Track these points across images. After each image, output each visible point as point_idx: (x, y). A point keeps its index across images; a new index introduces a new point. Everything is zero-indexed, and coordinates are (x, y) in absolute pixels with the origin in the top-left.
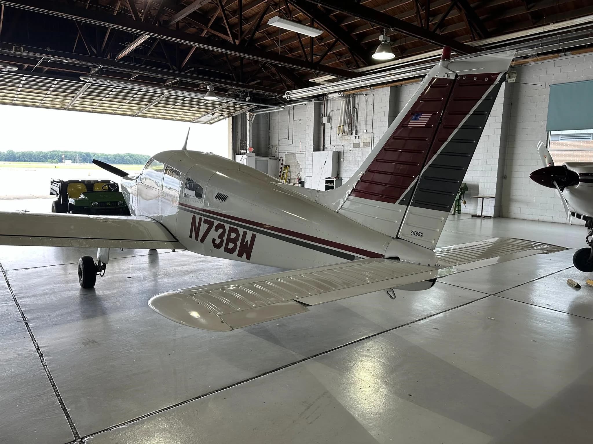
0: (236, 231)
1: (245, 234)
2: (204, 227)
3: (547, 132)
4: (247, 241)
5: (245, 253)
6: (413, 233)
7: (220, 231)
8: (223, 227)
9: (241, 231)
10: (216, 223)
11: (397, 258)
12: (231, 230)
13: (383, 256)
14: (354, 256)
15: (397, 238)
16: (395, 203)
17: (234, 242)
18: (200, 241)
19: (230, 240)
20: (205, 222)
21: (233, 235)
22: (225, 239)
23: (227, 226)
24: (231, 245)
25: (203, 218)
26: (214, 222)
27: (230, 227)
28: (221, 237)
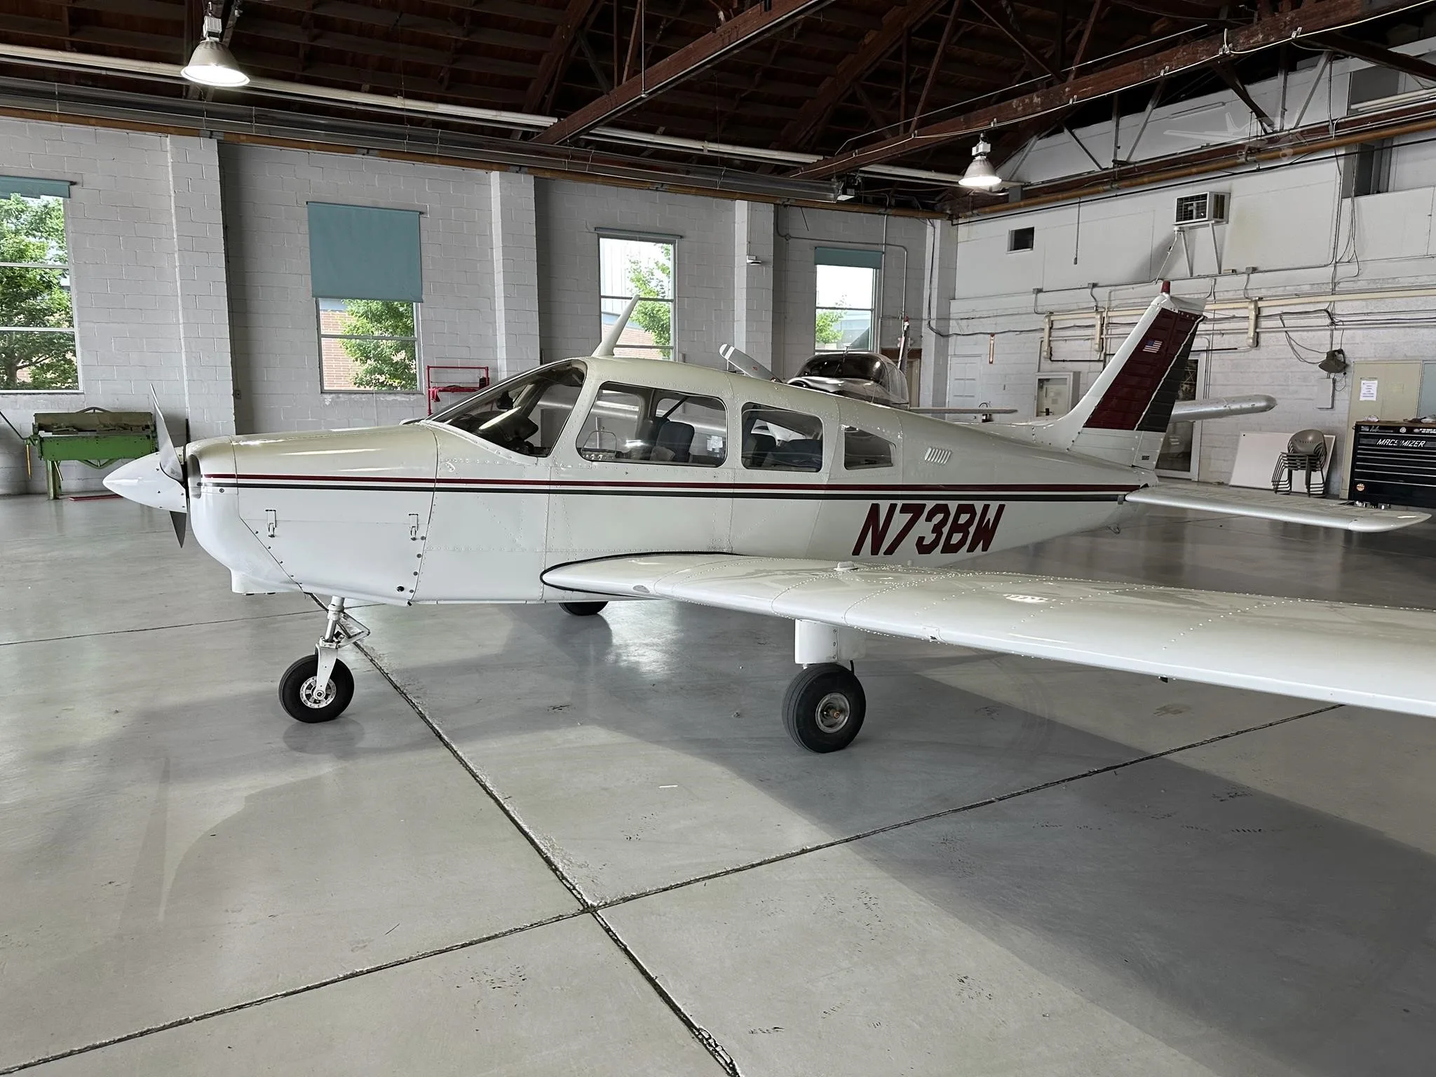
0: (971, 510)
1: (986, 508)
2: (900, 520)
3: (315, 299)
5: (981, 543)
6: (1142, 458)
7: (940, 517)
8: (944, 509)
9: (979, 506)
10: (930, 504)
11: (1146, 486)
12: (961, 510)
13: (1138, 486)
14: (1118, 495)
15: (1133, 466)
16: (1133, 429)
17: (964, 529)
18: (885, 553)
19: (956, 528)
20: (905, 509)
21: (964, 518)
22: (946, 530)
23: (953, 506)
24: (956, 538)
25: (900, 503)
26: (925, 505)
27: (959, 505)
28: (937, 529)
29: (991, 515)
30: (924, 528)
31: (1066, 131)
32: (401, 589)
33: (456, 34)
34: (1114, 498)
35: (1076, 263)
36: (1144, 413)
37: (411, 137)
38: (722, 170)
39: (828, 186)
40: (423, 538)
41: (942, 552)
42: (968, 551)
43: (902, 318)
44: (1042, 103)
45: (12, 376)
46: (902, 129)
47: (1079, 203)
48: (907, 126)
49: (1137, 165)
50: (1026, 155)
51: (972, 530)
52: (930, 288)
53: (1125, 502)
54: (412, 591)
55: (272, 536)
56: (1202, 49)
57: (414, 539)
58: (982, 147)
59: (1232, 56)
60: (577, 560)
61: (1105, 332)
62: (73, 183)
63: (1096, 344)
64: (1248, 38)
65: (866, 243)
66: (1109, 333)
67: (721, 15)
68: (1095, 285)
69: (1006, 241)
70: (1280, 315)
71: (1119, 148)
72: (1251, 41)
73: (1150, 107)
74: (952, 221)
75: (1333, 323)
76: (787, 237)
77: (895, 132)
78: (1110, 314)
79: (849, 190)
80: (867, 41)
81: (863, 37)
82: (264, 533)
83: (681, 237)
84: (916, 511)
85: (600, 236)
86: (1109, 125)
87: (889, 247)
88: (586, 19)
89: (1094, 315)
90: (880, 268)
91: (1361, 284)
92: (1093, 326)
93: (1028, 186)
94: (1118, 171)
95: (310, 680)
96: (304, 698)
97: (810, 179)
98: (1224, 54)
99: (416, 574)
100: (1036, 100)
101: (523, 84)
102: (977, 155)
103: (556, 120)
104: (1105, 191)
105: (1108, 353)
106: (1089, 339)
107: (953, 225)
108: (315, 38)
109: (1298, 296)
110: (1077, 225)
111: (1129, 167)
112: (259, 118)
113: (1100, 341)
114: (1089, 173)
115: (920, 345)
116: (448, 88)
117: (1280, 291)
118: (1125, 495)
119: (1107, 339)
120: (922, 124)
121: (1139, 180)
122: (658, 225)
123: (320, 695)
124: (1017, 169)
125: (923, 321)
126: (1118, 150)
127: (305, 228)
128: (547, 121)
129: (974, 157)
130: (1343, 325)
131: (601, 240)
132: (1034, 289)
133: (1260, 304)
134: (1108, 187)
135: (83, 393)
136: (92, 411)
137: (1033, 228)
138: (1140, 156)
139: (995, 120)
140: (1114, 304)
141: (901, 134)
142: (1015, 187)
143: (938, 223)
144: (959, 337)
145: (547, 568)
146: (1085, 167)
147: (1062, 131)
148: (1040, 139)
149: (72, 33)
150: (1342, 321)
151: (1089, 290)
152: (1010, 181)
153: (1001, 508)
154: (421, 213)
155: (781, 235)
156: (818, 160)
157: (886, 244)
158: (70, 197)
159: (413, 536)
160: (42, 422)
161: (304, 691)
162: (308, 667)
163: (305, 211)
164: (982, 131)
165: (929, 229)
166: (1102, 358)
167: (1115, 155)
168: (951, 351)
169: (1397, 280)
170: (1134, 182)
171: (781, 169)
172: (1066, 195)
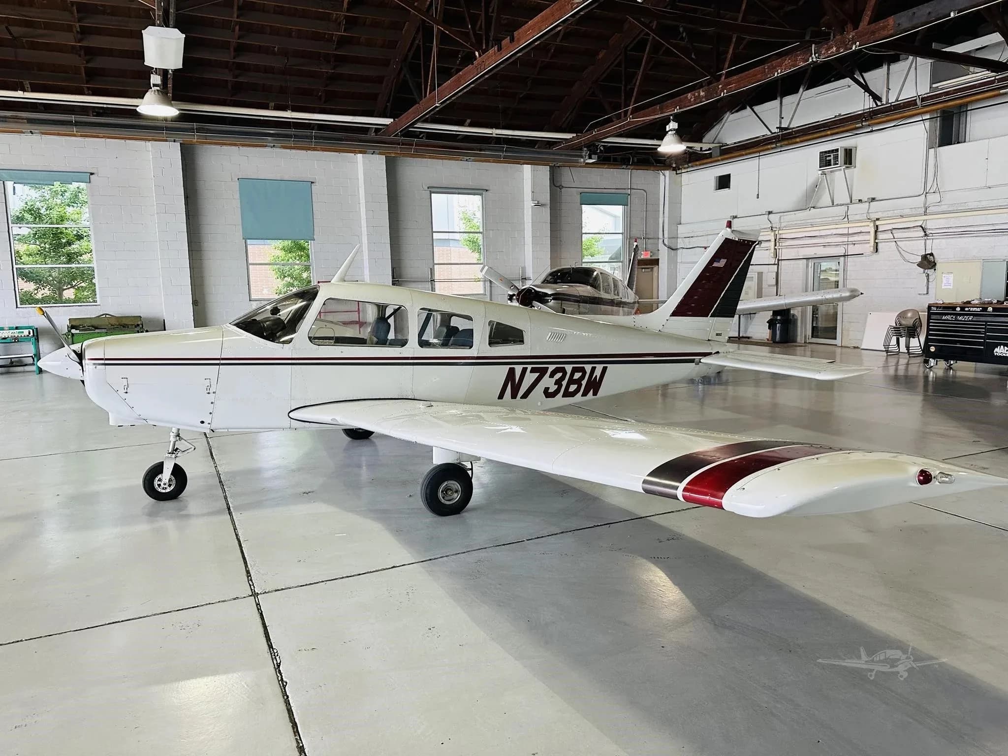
0: (583, 370)
1: (593, 369)
2: (530, 378)
3: (244, 240)
4: (596, 376)
5: (592, 390)
6: (717, 335)
8: (563, 370)
9: (588, 368)
10: (552, 368)
11: (718, 352)
12: (574, 370)
13: (712, 353)
14: (694, 359)
15: (709, 340)
16: (707, 317)
17: (578, 382)
18: (521, 398)
19: (571, 381)
20: (533, 371)
21: (577, 375)
22: (564, 383)
23: (569, 368)
24: (573, 388)
25: (529, 367)
26: (548, 368)
27: (573, 367)
28: (558, 382)
29: (598, 373)
30: (548, 382)
31: (748, 107)
32: (202, 422)
33: (326, 69)
34: (692, 361)
35: (758, 198)
36: (715, 306)
37: (296, 136)
38: (504, 147)
39: (579, 154)
40: (214, 393)
41: (563, 396)
42: (583, 395)
43: (644, 238)
44: (706, 96)
45: (61, 295)
46: (623, 114)
47: (759, 156)
48: (626, 112)
49: (794, 130)
50: (724, 124)
51: (584, 383)
52: (664, 217)
53: (700, 363)
54: (209, 424)
55: (126, 393)
56: (800, 57)
57: (209, 393)
58: (673, 125)
59: (819, 62)
60: (312, 404)
61: (777, 244)
62: (92, 174)
63: (772, 253)
64: (828, 49)
65: (617, 189)
66: (781, 245)
67: (477, 53)
68: (770, 213)
69: (713, 183)
70: (891, 230)
71: (783, 118)
72: (829, 52)
73: (801, 90)
74: (676, 171)
75: (926, 235)
76: (561, 187)
77: (619, 117)
78: (780, 232)
79: (593, 156)
80: (600, 56)
81: (598, 55)
82: (122, 392)
83: (487, 191)
84: (543, 372)
85: (431, 193)
86: (775, 103)
87: (633, 191)
88: (407, 55)
89: (770, 233)
90: (627, 205)
91: (944, 208)
92: (770, 241)
93: (725, 146)
94: (782, 134)
95: (160, 476)
96: (156, 486)
97: (567, 150)
98: (813, 61)
99: (211, 413)
100: (702, 94)
101: (374, 97)
102: (669, 131)
103: (392, 120)
104: (773, 148)
105: (780, 259)
106: (767, 250)
107: (677, 174)
108: (236, 77)
109: (902, 216)
110: (758, 172)
111: (788, 131)
112: (199, 130)
113: (774, 251)
114: (763, 136)
115: (658, 256)
116: (325, 102)
117: (890, 214)
118: (700, 359)
119: (779, 249)
120: (635, 110)
121: (794, 140)
122: (471, 184)
123: (165, 484)
124: (718, 134)
125: (660, 240)
126: (782, 120)
127: (237, 196)
128: (388, 121)
129: (667, 132)
130: (932, 236)
131: (432, 195)
132: (731, 216)
133: (878, 223)
134: (774, 146)
135: (100, 305)
136: (104, 316)
137: (730, 174)
138: (796, 124)
139: (678, 107)
140: (783, 225)
141: (623, 118)
142: (716, 147)
143: (667, 173)
144: (684, 249)
145: (292, 409)
146: (762, 132)
147: (745, 108)
148: (732, 114)
149: (87, 83)
150: (931, 233)
151: (766, 216)
152: (713, 143)
153: (605, 369)
154: (312, 183)
155: (555, 185)
156: (573, 137)
157: (630, 189)
158: (90, 182)
159: (208, 391)
160: (74, 324)
161: (156, 483)
162: (158, 469)
163: (236, 185)
164: (671, 115)
165: (662, 177)
166: (776, 263)
167: (780, 123)
168: (679, 260)
169: (967, 204)
170: (790, 142)
171: (550, 144)
172: (748, 151)
